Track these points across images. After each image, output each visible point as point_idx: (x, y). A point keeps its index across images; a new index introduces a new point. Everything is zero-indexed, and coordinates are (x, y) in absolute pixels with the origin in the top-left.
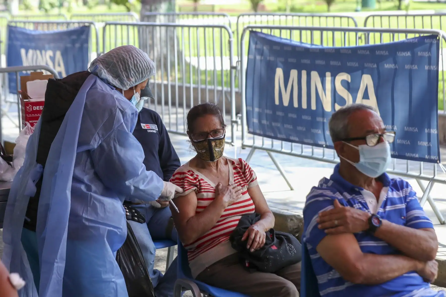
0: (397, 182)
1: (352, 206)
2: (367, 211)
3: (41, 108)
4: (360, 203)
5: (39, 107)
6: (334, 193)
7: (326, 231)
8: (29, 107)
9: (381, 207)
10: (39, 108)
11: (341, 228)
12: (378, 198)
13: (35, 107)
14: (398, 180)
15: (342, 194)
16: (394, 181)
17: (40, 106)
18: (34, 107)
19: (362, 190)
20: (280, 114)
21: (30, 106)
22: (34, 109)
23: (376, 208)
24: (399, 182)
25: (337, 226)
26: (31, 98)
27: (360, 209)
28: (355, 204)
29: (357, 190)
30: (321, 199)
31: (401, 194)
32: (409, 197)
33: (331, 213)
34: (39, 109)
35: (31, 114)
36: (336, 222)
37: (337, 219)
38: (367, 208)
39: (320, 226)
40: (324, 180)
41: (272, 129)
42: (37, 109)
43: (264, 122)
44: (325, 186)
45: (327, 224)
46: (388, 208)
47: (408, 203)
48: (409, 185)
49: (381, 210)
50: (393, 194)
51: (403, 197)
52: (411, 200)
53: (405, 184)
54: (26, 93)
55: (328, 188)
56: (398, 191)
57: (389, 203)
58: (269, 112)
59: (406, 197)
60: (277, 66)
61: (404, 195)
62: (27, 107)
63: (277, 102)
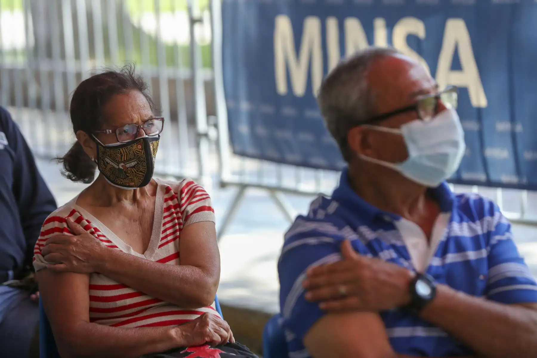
0: (471, 202)
1: (375, 254)
2: (406, 264)
4: (394, 247)
6: (340, 228)
7: (322, 306)
9: (436, 255)
11: (353, 301)
12: (428, 235)
14: (473, 198)
15: (355, 229)
16: (463, 201)
19: (398, 219)
20: (288, 111)
23: (425, 256)
24: (475, 201)
25: (343, 297)
27: (392, 260)
28: (382, 250)
29: (387, 218)
30: (312, 241)
31: (479, 228)
32: (497, 233)
33: (332, 270)
36: (343, 289)
37: (345, 283)
38: (407, 257)
39: (309, 295)
40: (321, 201)
41: (276, 143)
43: (261, 131)
44: (321, 214)
45: (325, 292)
46: (451, 258)
47: (493, 247)
48: (495, 208)
49: (436, 262)
50: (461, 229)
51: (484, 235)
52: (500, 242)
53: (487, 207)
55: (328, 219)
56: (474, 221)
57: (452, 246)
58: (268, 109)
59: (488, 235)
60: (278, 12)
61: (485, 231)
63: (282, 88)
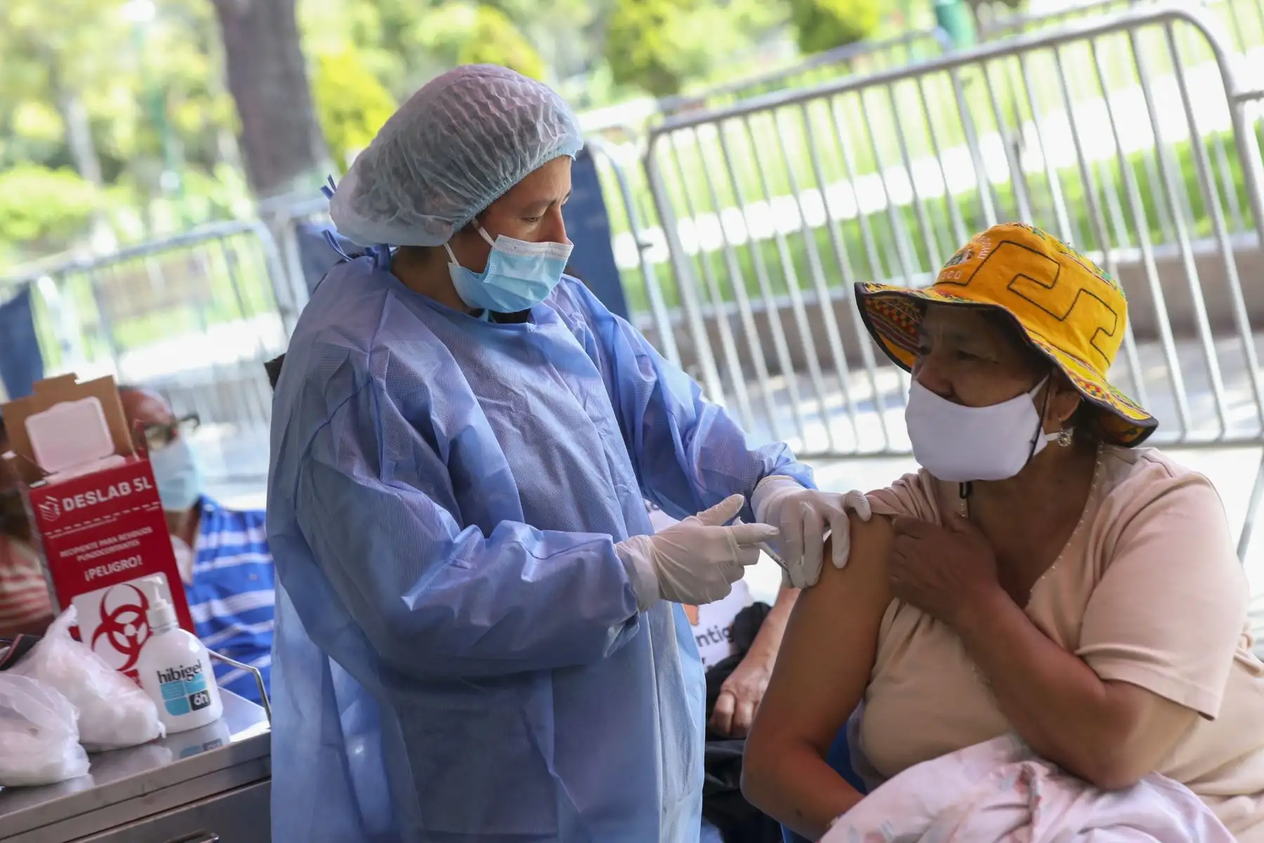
3: (90, 498)
5: (81, 496)
8: (48, 503)
10: (82, 500)
13: (70, 500)
17: (84, 492)
18: (65, 501)
21: (50, 501)
22: (67, 509)
26: (49, 474)
34: (84, 505)
35: (61, 527)
42: (79, 506)
54: (31, 461)
62: (42, 506)
